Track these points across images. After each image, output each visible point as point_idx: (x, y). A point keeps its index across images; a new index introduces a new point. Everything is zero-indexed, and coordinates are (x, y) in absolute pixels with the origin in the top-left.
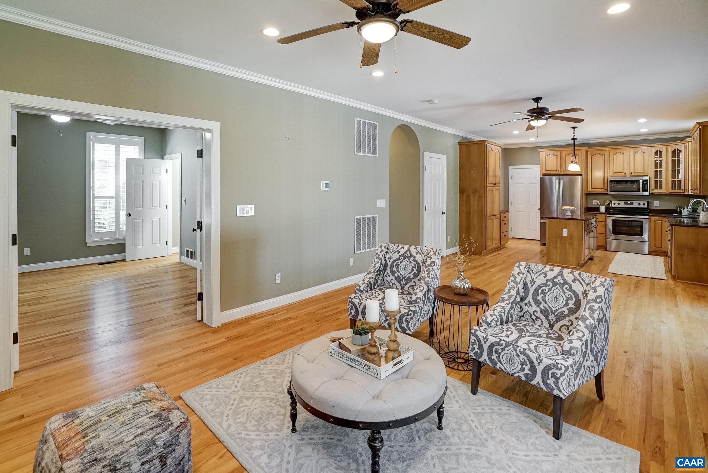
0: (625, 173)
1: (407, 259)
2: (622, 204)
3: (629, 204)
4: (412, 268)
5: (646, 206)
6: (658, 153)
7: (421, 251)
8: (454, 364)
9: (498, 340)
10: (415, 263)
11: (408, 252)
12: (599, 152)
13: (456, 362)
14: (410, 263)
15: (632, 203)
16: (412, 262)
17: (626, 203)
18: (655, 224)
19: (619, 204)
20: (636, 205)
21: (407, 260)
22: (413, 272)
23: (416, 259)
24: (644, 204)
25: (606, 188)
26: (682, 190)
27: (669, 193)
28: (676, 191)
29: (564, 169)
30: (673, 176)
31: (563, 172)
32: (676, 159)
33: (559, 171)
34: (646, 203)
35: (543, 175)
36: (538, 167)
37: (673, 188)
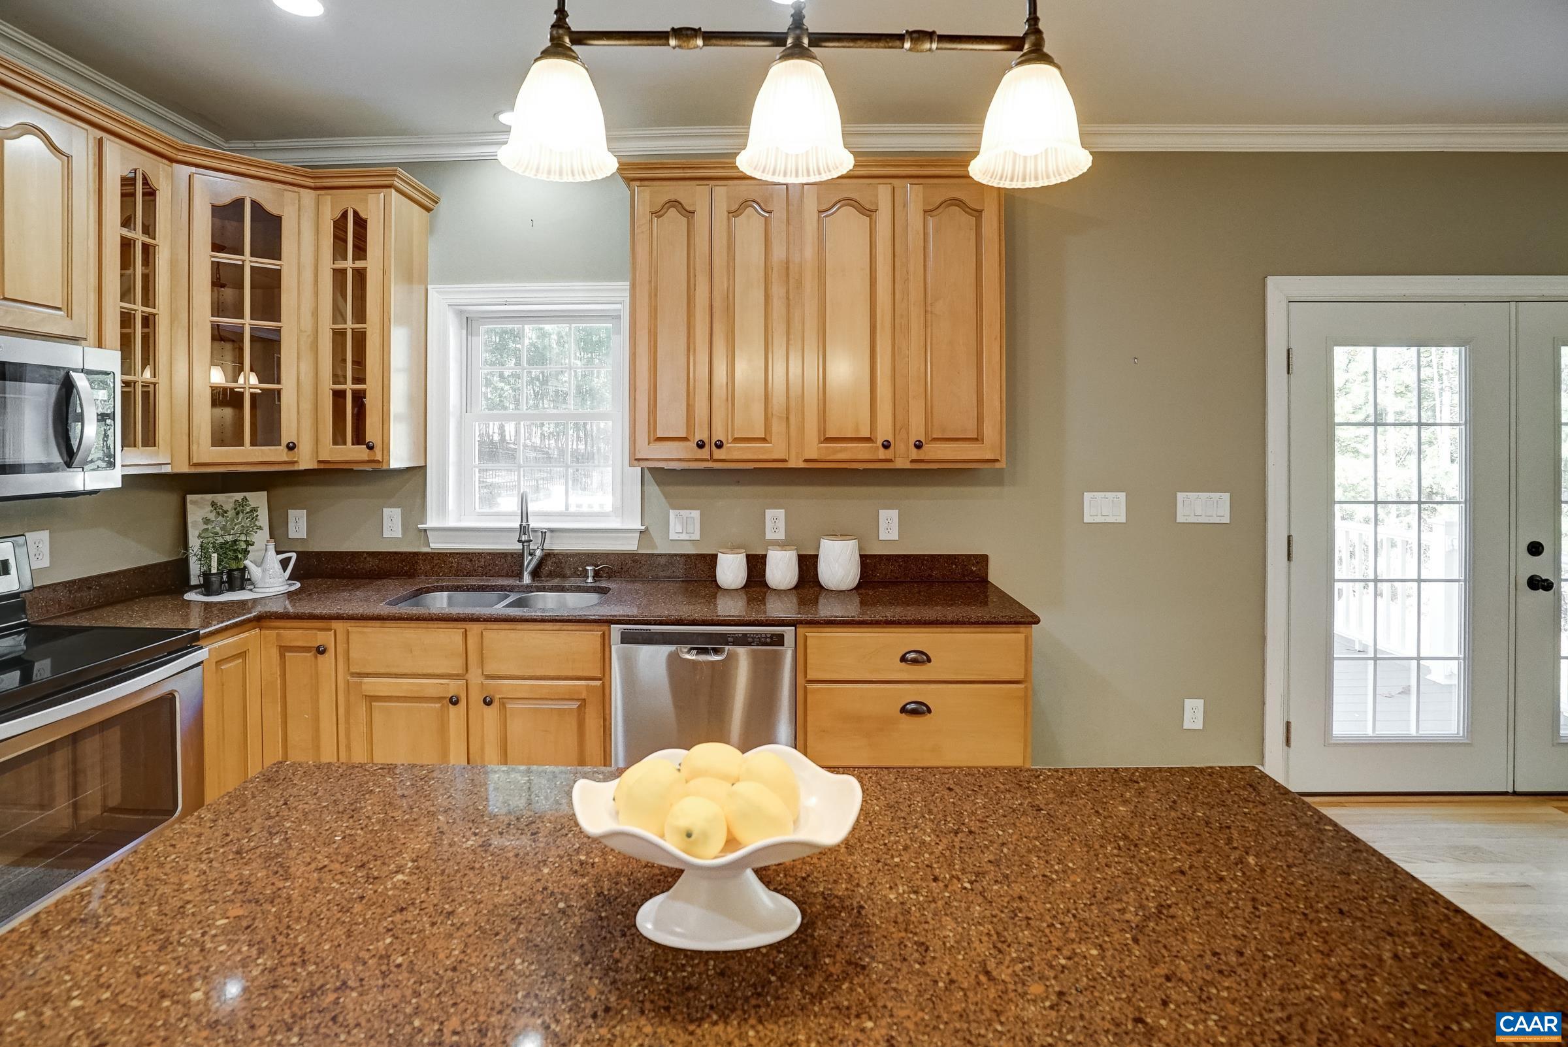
5: (15, 579)
26: (291, 447)
27: (185, 469)
28: (248, 455)
30: (224, 366)
32: (247, 260)
34: (8, 551)
37: (224, 436)
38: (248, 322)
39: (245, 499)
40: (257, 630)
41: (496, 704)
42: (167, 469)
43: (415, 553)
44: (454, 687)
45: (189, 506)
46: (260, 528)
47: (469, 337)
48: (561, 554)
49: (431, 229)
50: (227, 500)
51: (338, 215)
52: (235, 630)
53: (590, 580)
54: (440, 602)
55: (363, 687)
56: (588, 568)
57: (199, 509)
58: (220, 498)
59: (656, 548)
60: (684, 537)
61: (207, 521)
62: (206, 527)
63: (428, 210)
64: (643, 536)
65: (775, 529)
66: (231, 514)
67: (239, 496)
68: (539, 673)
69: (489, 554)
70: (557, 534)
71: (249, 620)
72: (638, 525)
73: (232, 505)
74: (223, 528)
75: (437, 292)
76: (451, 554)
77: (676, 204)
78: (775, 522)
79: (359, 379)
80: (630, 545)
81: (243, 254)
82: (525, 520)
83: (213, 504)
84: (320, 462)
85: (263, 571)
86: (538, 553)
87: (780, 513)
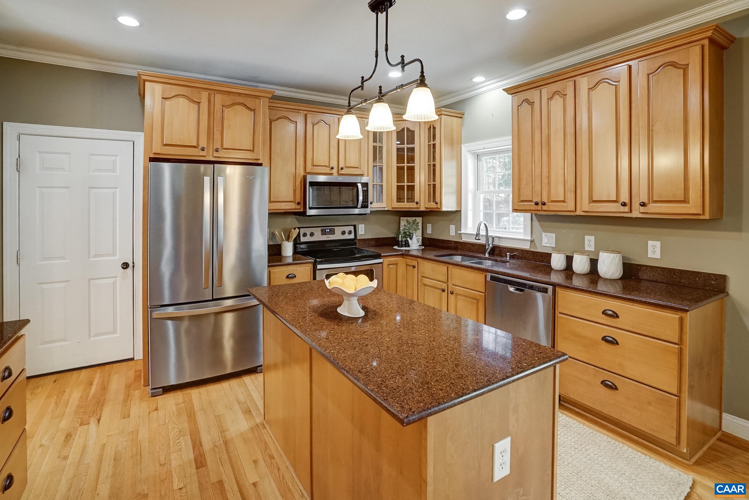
0: (332, 168)
2: (318, 236)
3: (328, 233)
5: (352, 236)
12: (286, 114)
15: (332, 232)
17: (323, 232)
19: (312, 235)
24: (350, 232)
25: (299, 199)
26: (417, 203)
27: (390, 209)
28: (406, 205)
29: (217, 145)
30: (400, 178)
31: (216, 154)
32: (405, 146)
33: (203, 149)
34: (352, 228)
35: (152, 160)
36: (139, 138)
37: (400, 199)
38: (406, 165)
39: (416, 219)
40: (401, 258)
41: (454, 294)
42: (386, 209)
43: (457, 242)
44: (444, 286)
45: (401, 221)
46: (419, 229)
47: (479, 162)
48: (501, 247)
49: (462, 125)
50: (411, 219)
51: (429, 127)
52: (395, 257)
53: (508, 258)
54: (458, 259)
55: (423, 280)
56: (507, 253)
57: (404, 221)
58: (409, 219)
59: (537, 248)
60: (548, 245)
61: (405, 226)
62: (404, 227)
63: (461, 118)
64: (532, 243)
65: (590, 246)
66: (411, 224)
67: (414, 218)
68: (466, 287)
69: (479, 244)
70: (501, 239)
71: (399, 255)
72: (529, 238)
73: (412, 221)
74: (409, 228)
75: (464, 147)
76: (467, 243)
77: (526, 101)
78: (590, 242)
79: (434, 181)
80: (526, 246)
81: (404, 145)
82: (478, 231)
83: (407, 221)
84: (426, 208)
85: (412, 242)
86: (491, 245)
87: (592, 238)
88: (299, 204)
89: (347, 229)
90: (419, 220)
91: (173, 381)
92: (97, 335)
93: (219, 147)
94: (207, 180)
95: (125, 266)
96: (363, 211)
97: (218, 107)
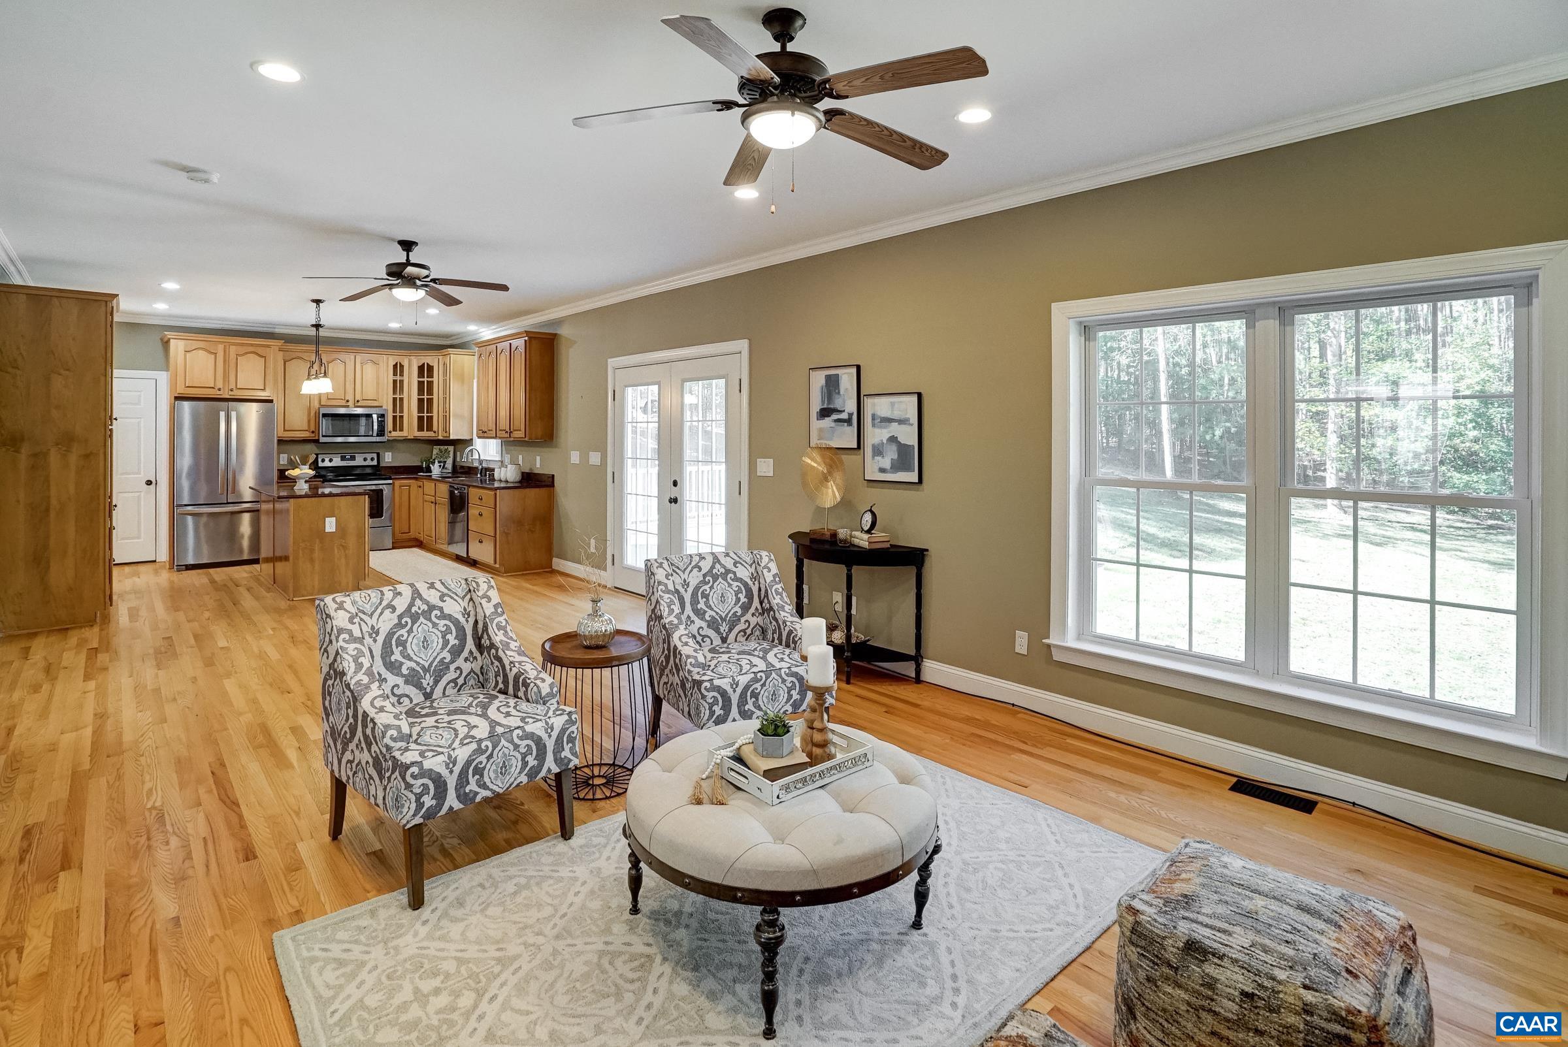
0: (348, 401)
1: (422, 619)
2: (337, 462)
3: (348, 460)
4: (444, 637)
5: (375, 463)
6: (398, 369)
7: (449, 590)
8: (587, 790)
9: (753, 675)
10: (447, 622)
11: (418, 602)
12: (300, 355)
13: (589, 785)
14: (435, 625)
15: (353, 458)
16: (437, 621)
17: (343, 458)
18: (401, 493)
19: (331, 460)
20: (359, 461)
21: (425, 622)
22: (449, 646)
23: (446, 611)
24: (372, 459)
25: (312, 429)
26: (435, 432)
27: (415, 438)
28: (425, 434)
29: (232, 386)
30: (420, 409)
31: (231, 393)
32: (425, 379)
33: (219, 390)
34: (375, 456)
35: (177, 398)
36: (163, 377)
37: (420, 428)
38: (425, 397)
39: (448, 448)
40: (414, 481)
41: (437, 504)
42: (407, 438)
44: (433, 499)
50: (437, 447)
52: (407, 479)
55: (424, 497)
57: (436, 450)
58: (442, 447)
61: (437, 454)
62: (436, 456)
63: (474, 355)
66: (443, 452)
67: (446, 447)
68: (442, 497)
71: (412, 477)
73: (444, 450)
74: (441, 456)
83: (439, 449)
84: (442, 436)
88: (313, 432)
89: (369, 456)
90: (451, 448)
91: (191, 560)
92: (123, 539)
93: (234, 387)
94: (222, 415)
95: (149, 483)
96: (378, 439)
97: (233, 356)
